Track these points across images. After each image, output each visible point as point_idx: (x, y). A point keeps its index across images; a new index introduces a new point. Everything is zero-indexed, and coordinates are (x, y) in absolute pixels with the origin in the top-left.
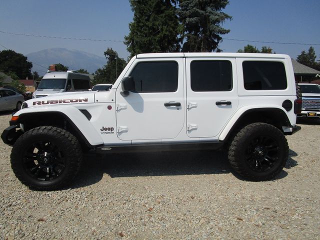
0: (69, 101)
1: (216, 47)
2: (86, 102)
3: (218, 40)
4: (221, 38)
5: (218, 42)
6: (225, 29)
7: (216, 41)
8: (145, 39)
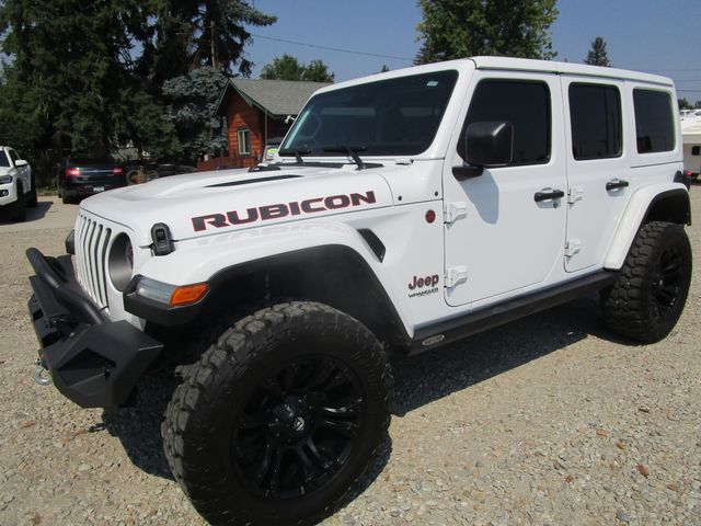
0: (322, 204)
1: (238, 56)
2: (372, 205)
3: (242, 40)
4: (248, 35)
5: (243, 44)
6: (264, 14)
7: (237, 40)
8: (62, 22)
